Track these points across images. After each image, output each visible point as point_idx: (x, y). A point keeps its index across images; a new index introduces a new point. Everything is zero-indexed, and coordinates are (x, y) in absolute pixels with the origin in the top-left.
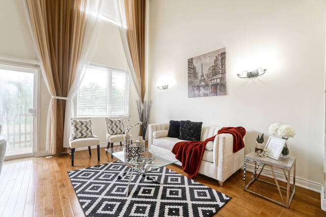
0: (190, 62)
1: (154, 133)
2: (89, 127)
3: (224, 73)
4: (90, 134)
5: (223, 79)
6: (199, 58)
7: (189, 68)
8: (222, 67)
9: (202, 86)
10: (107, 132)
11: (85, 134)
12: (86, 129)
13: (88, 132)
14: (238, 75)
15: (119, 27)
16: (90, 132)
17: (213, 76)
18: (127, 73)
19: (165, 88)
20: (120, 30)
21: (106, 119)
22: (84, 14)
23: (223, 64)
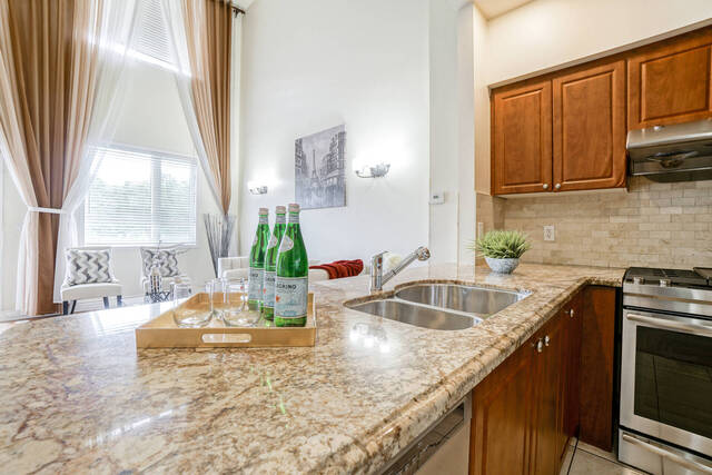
0: (299, 144)
1: (225, 273)
2: (102, 264)
3: (342, 168)
4: (105, 277)
5: (340, 177)
6: (310, 139)
7: (297, 156)
8: (340, 157)
9: (313, 189)
10: (142, 273)
11: (94, 277)
12: (97, 267)
13: (101, 272)
14: (357, 172)
15: (175, 75)
16: (106, 272)
17: (329, 172)
18: (194, 162)
19: (264, 191)
20: (178, 80)
21: (142, 248)
22: (96, 48)
23: (341, 152)
